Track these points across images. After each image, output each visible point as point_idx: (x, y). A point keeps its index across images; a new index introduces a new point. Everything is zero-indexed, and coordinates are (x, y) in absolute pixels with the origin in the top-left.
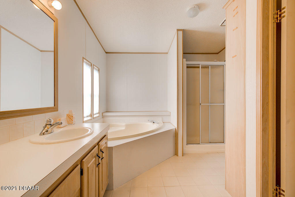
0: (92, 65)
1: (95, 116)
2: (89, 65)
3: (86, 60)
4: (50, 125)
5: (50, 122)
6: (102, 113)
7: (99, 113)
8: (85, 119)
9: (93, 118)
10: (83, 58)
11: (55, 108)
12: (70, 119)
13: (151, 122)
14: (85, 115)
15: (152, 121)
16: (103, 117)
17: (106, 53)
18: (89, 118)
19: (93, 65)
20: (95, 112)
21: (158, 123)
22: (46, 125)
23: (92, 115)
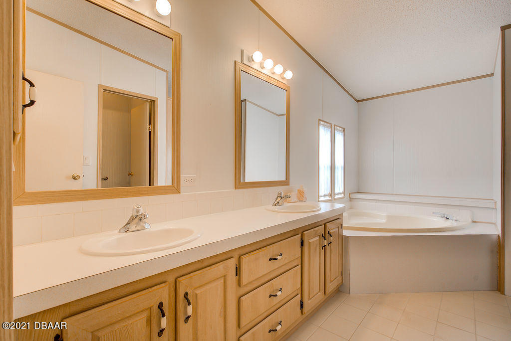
0: (333, 126)
1: (336, 197)
2: (328, 127)
3: (323, 121)
4: (281, 197)
5: (281, 194)
6: (350, 194)
7: (344, 193)
8: (322, 199)
9: (334, 199)
10: (319, 120)
11: (286, 183)
12: (301, 196)
13: (442, 217)
14: (322, 193)
15: (444, 214)
16: (351, 199)
17: (358, 101)
18: (328, 198)
19: (335, 125)
20: (336, 191)
21: (456, 221)
22: (278, 197)
23: (333, 195)
